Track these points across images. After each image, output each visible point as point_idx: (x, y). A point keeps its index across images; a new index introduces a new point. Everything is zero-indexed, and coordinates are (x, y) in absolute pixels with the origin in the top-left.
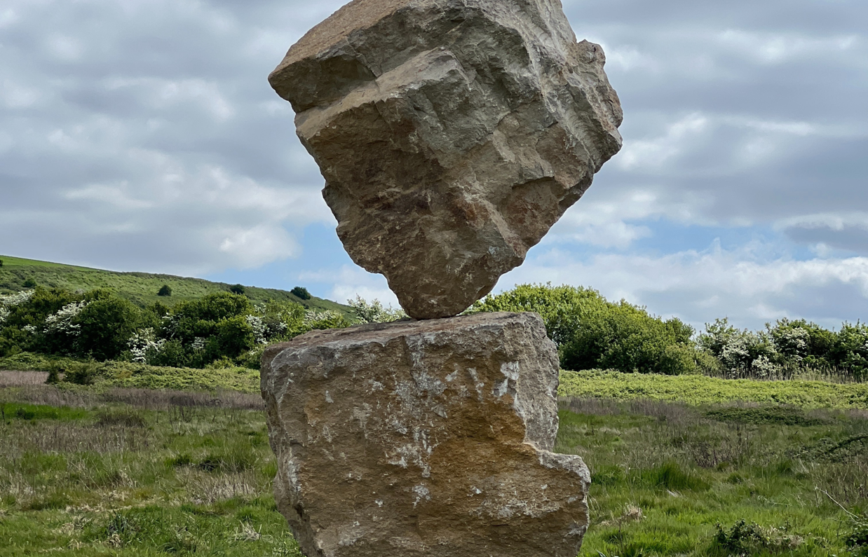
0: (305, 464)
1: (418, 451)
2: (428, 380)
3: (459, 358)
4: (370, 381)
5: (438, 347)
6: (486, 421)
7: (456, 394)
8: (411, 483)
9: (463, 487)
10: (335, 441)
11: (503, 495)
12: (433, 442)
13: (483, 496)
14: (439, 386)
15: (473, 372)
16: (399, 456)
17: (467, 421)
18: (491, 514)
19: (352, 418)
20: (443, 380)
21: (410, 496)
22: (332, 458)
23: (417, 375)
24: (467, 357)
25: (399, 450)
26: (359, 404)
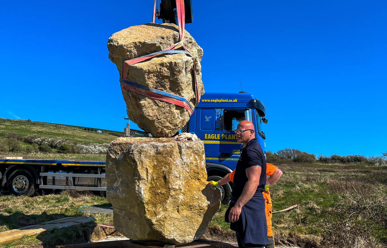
0: (146, 187)
1: (181, 183)
2: (186, 159)
3: (193, 152)
4: (169, 158)
5: (189, 148)
6: (199, 174)
7: (193, 164)
8: (178, 194)
9: (192, 196)
10: (156, 179)
11: (203, 199)
12: (185, 180)
13: (198, 199)
14: (189, 161)
15: (196, 157)
16: (176, 185)
17: (194, 173)
18: (201, 205)
19: (162, 170)
20: (190, 159)
21: (178, 199)
22: (154, 185)
23: (183, 157)
24: (196, 152)
25: (176, 183)
26: (165, 166)
